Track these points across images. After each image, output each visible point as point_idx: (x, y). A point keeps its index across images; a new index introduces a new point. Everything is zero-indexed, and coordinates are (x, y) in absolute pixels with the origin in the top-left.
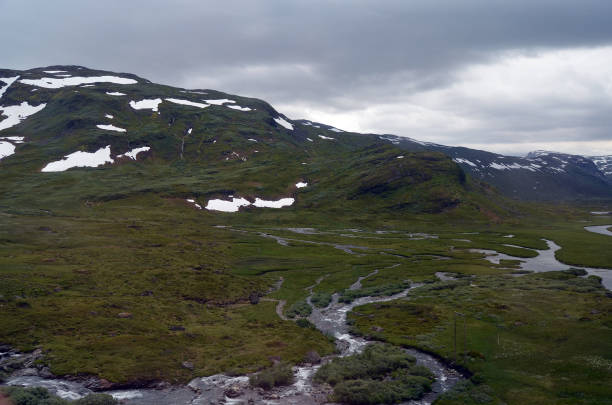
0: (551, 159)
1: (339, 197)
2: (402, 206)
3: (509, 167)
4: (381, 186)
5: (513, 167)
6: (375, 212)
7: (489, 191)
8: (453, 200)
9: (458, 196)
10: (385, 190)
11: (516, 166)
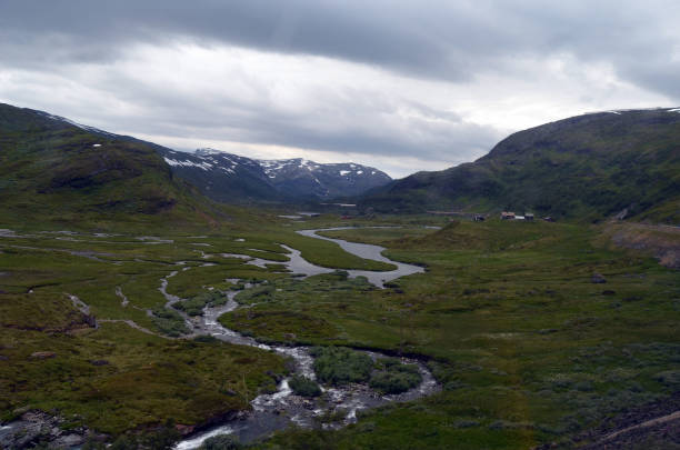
0: (222, 159)
1: (25, 190)
2: (113, 204)
3: (181, 163)
4: (82, 179)
5: (185, 164)
6: (80, 211)
7: (193, 191)
8: (169, 200)
9: (172, 196)
10: (86, 185)
11: (189, 163)
